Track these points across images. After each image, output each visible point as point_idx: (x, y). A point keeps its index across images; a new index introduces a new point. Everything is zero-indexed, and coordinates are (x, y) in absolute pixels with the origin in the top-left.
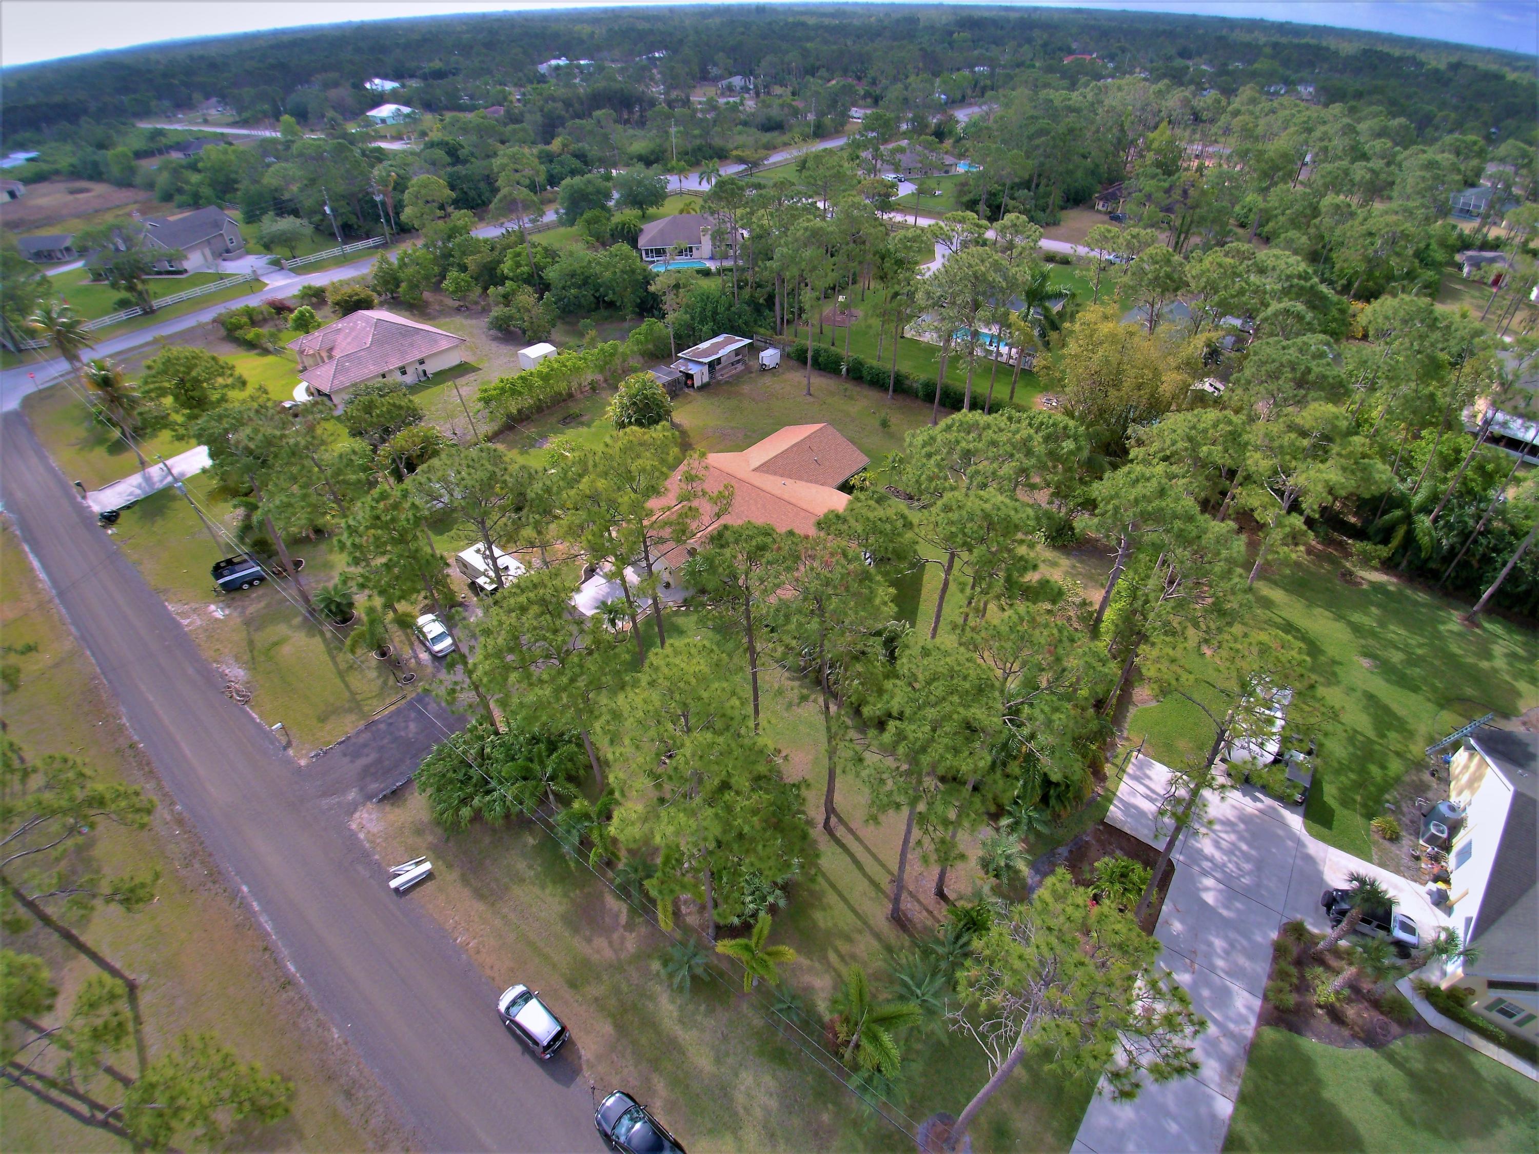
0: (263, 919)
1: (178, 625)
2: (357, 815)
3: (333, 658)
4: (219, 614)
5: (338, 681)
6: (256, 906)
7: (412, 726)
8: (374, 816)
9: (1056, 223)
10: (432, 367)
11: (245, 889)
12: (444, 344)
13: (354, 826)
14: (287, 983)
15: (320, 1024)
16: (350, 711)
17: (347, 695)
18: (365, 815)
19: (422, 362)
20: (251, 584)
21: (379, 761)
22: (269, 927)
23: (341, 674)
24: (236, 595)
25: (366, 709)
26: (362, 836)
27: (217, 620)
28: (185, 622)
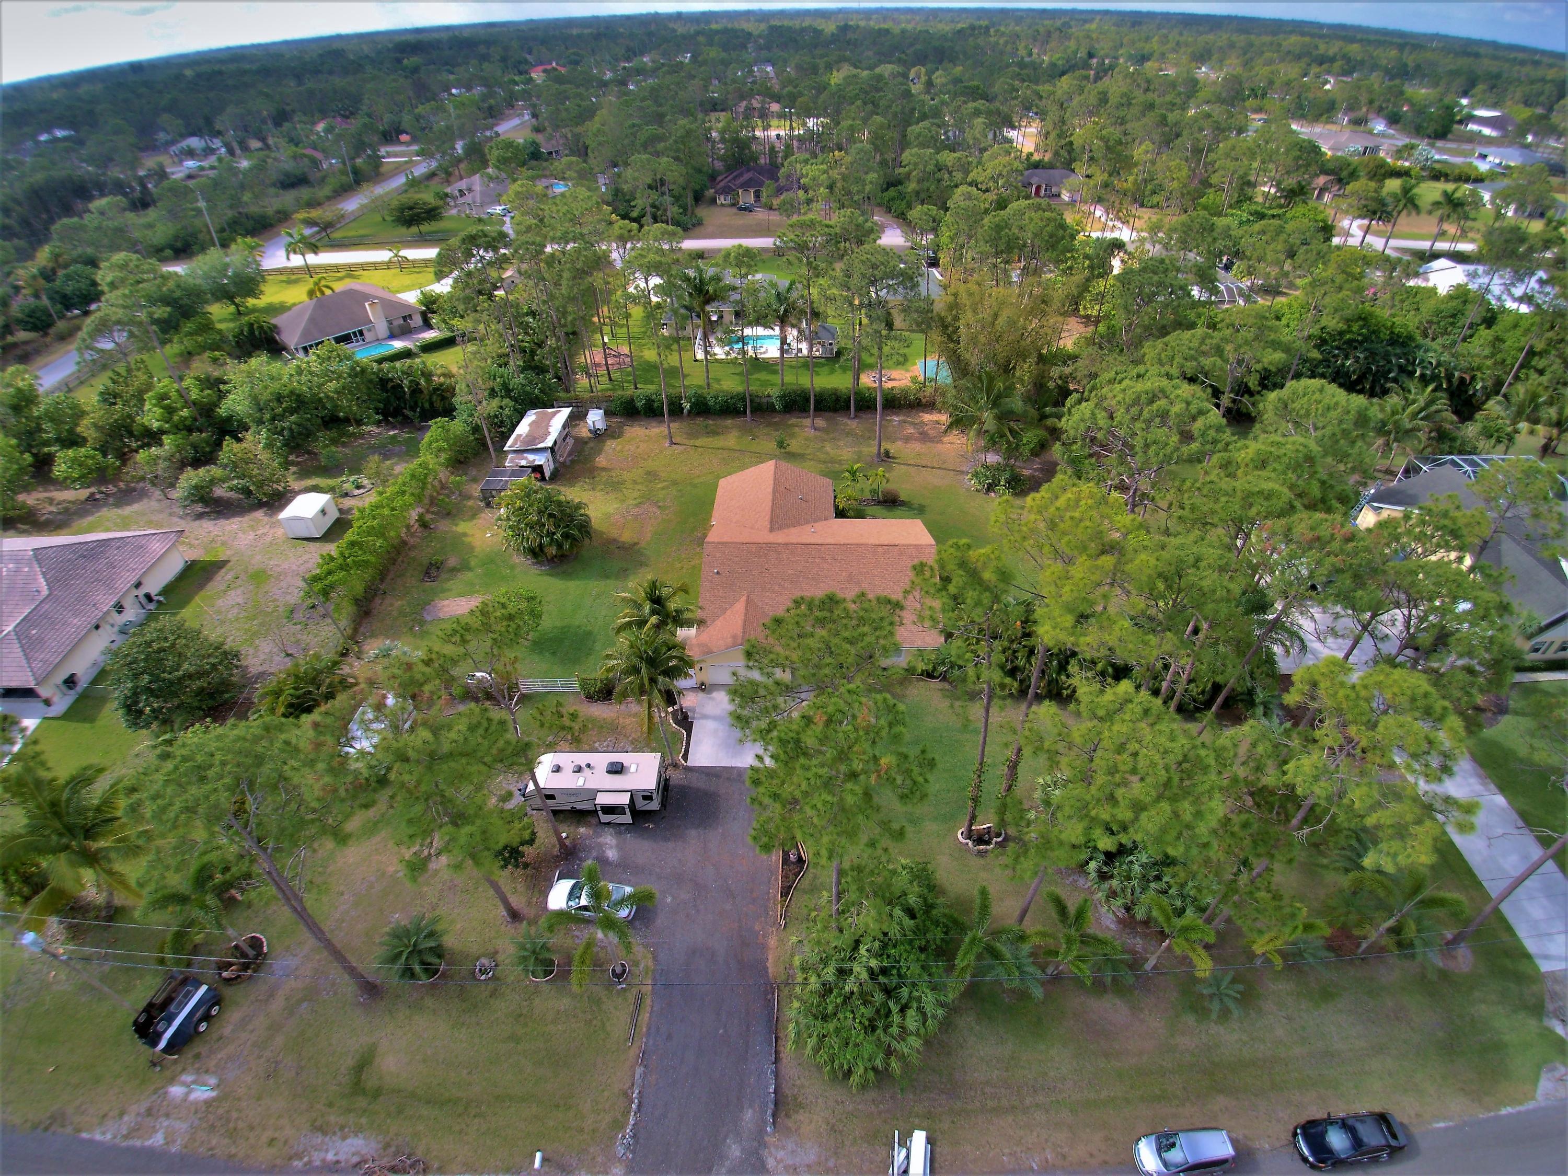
1: (151, 1155)
2: (771, 1163)
4: (202, 1093)
8: (790, 1146)
9: (700, 223)
10: (154, 586)
12: (158, 547)
18: (781, 1154)
19: (138, 585)
20: (207, 1017)
24: (198, 1047)
27: (208, 1103)
28: (158, 1140)
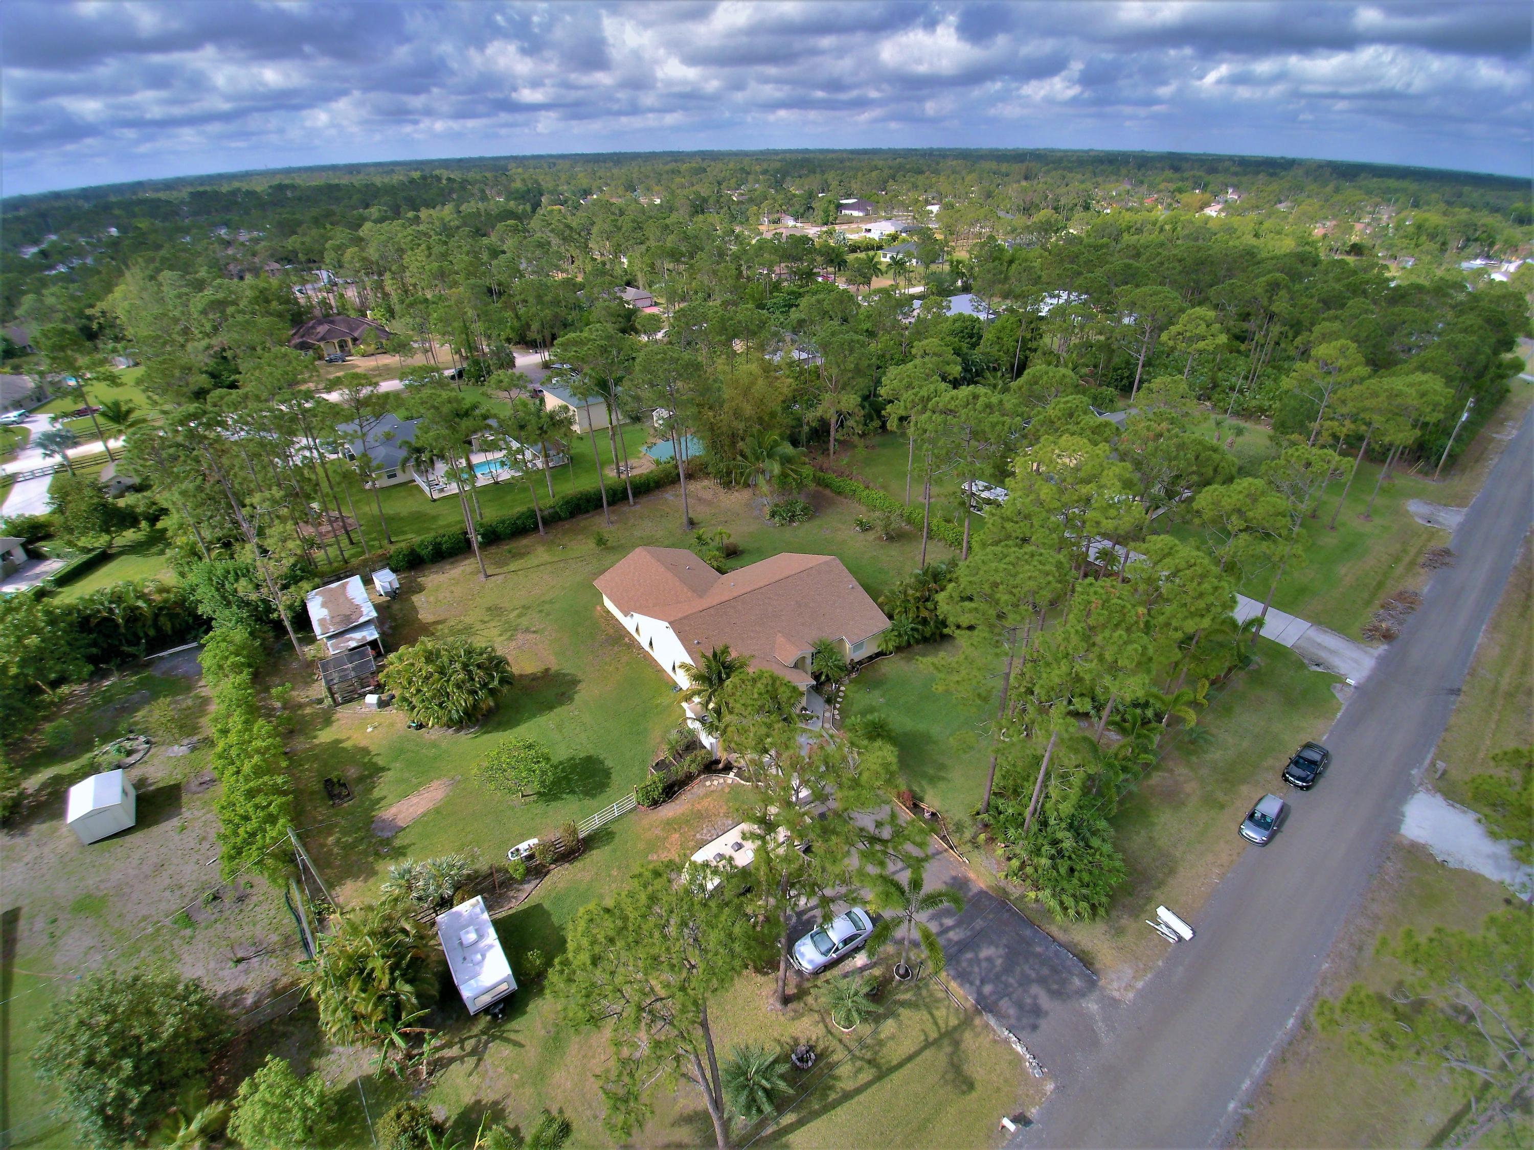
0: (1257, 1070)
2: (1116, 994)
3: (847, 1096)
5: (896, 1077)
6: (1246, 1084)
7: (985, 952)
8: (1114, 975)
11: (1231, 1106)
13: (1131, 995)
14: (1304, 1025)
15: (1324, 983)
16: (956, 1044)
17: (927, 1054)
18: (1115, 985)
21: (1042, 981)
22: (1262, 1061)
23: (883, 1072)
25: (953, 1022)
26: (1140, 984)
